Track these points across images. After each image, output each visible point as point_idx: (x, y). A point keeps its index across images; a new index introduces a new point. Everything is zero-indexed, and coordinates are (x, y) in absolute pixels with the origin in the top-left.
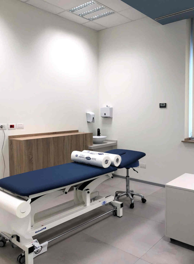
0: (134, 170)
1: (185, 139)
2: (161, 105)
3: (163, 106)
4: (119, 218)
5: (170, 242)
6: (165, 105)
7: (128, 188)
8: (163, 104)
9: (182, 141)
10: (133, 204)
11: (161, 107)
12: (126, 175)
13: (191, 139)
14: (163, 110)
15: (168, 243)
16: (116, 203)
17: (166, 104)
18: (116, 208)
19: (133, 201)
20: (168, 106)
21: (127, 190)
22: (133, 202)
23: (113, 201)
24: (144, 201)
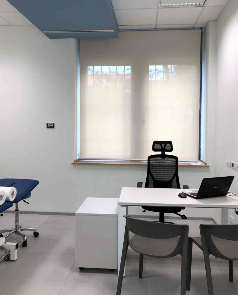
0: (24, 201)
1: (75, 161)
2: (48, 125)
3: (50, 126)
4: (14, 262)
5: (80, 272)
6: (52, 125)
7: (17, 224)
8: (50, 124)
9: (72, 163)
10: (26, 241)
11: (48, 127)
12: (15, 209)
13: (79, 160)
14: (50, 130)
15: (78, 273)
16: (8, 245)
17: (54, 124)
18: (10, 251)
19: (26, 237)
20: (56, 126)
21: (16, 226)
22: (26, 239)
23: (4, 243)
24: (36, 235)
